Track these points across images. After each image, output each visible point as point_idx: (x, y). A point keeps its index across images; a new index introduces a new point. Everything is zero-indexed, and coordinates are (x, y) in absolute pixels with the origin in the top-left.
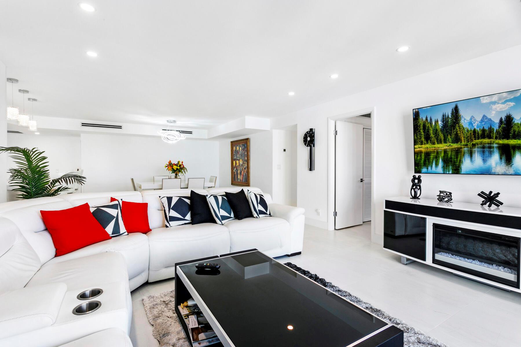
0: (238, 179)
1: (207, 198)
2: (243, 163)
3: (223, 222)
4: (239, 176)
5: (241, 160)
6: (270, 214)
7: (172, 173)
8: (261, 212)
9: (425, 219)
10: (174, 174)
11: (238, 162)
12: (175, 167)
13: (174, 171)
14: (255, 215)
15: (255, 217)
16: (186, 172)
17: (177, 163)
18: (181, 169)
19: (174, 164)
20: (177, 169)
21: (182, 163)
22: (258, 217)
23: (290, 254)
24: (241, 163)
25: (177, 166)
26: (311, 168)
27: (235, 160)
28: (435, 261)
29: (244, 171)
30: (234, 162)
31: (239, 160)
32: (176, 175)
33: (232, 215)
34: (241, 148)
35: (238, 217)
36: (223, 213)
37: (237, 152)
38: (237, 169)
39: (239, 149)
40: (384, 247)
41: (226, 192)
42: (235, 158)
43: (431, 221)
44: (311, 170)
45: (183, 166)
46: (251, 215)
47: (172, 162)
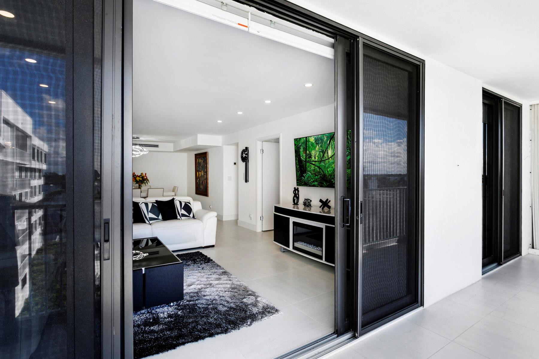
0: (200, 189)
1: (139, 204)
2: (204, 174)
3: (151, 222)
4: (201, 186)
5: (202, 171)
6: (194, 217)
7: (135, 184)
8: (183, 215)
9: (289, 218)
10: (138, 185)
11: (200, 173)
12: (138, 178)
13: (137, 182)
14: (179, 217)
15: (178, 219)
16: (148, 183)
17: (140, 175)
18: (143, 181)
19: (137, 175)
20: (140, 180)
21: (146, 174)
22: (180, 219)
23: (204, 246)
24: (202, 174)
25: (140, 177)
26: (246, 181)
27: (199, 171)
28: (294, 248)
29: (205, 182)
30: (198, 173)
31: (201, 171)
32: (140, 185)
33: (160, 217)
34: (202, 161)
35: (166, 218)
36: (151, 215)
37: (200, 164)
38: (200, 180)
39: (201, 161)
40: (274, 241)
41: (156, 200)
42: (198, 169)
43: (292, 219)
44: (246, 182)
45: (147, 178)
46: (175, 218)
47: (135, 174)
